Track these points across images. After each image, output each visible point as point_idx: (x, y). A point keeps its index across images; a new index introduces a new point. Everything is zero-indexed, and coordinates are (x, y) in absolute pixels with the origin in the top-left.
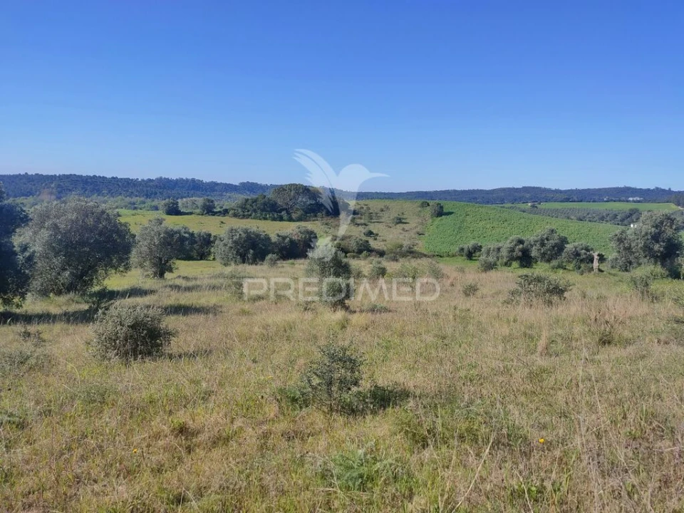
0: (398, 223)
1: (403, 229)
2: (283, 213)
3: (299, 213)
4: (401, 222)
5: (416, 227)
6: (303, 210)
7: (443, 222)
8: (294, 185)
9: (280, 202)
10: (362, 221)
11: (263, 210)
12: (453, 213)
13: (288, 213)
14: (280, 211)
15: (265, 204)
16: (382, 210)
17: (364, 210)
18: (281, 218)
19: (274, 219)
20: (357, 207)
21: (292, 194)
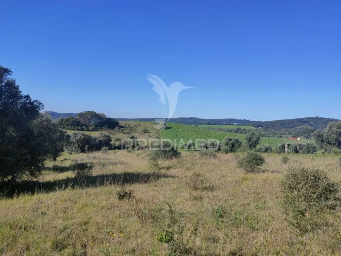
0: (145, 133)
1: (149, 136)
2: (83, 127)
3: (93, 126)
4: (146, 132)
5: (155, 134)
6: (95, 125)
7: (168, 132)
8: (90, 112)
9: (82, 121)
10: (127, 131)
11: (72, 125)
12: (171, 128)
13: (87, 127)
14: (82, 126)
15: (73, 121)
16: (136, 126)
17: (127, 126)
18: (83, 130)
19: (78, 130)
20: (122, 125)
21: (89, 116)
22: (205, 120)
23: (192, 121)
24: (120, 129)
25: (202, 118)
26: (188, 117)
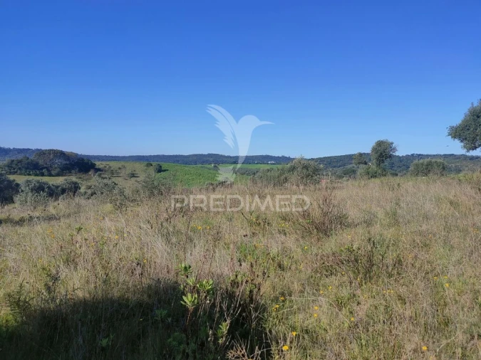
0: (132, 177)
1: (136, 181)
2: (44, 171)
3: (58, 170)
4: (134, 176)
6: (60, 168)
8: (52, 150)
9: (41, 162)
10: (106, 176)
11: (27, 168)
12: (168, 170)
13: (48, 170)
14: (42, 169)
15: (28, 163)
16: (120, 169)
17: (106, 169)
18: (43, 175)
19: (36, 175)
20: (101, 167)
21: (52, 156)
22: (231, 157)
23: (211, 159)
24: (96, 172)
25: (226, 155)
26: (206, 153)
